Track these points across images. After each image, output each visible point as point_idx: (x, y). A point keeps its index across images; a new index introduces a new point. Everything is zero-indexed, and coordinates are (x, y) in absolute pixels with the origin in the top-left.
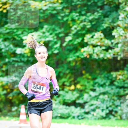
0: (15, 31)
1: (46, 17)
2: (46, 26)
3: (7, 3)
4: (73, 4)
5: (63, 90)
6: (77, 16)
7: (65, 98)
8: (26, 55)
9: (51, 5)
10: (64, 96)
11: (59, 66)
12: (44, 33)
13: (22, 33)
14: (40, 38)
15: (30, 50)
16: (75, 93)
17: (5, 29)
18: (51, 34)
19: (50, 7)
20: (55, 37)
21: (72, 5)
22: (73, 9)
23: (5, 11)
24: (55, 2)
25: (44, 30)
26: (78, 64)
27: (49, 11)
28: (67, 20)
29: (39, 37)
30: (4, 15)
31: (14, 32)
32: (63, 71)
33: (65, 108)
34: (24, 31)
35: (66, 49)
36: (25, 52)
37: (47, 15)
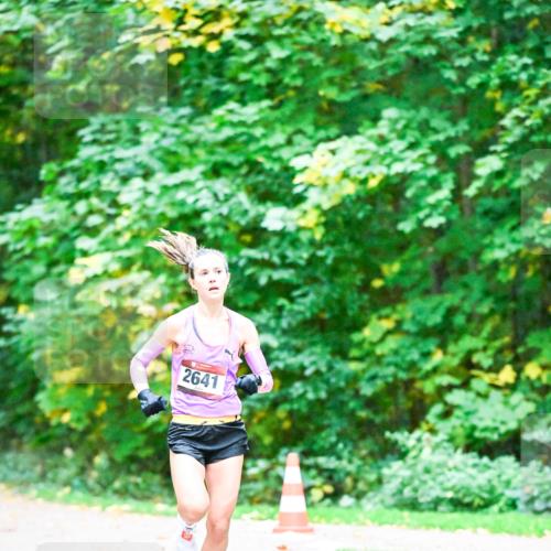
0: (258, 131)
1: (390, 73)
2: (390, 113)
3: (224, 13)
4: (508, 15)
5: (465, 385)
6: (525, 67)
7: (474, 421)
8: (304, 237)
9: (411, 21)
10: (468, 414)
11: (448, 283)
12: (382, 140)
13: (289, 142)
14: (367, 163)
15: (324, 213)
16: (517, 397)
17: (213, 126)
18: (413, 146)
19: (408, 28)
20: (432, 159)
21: (502, 22)
22: (508, 36)
23: (213, 47)
24: (431, 8)
25: (383, 128)
26: (530, 274)
27: (406, 48)
28: (483, 86)
29: (363, 158)
30: (210, 66)
31: (252, 139)
32: (467, 307)
33: (475, 466)
34: (300, 132)
35: (479, 210)
36: (302, 223)
37: (396, 65)
